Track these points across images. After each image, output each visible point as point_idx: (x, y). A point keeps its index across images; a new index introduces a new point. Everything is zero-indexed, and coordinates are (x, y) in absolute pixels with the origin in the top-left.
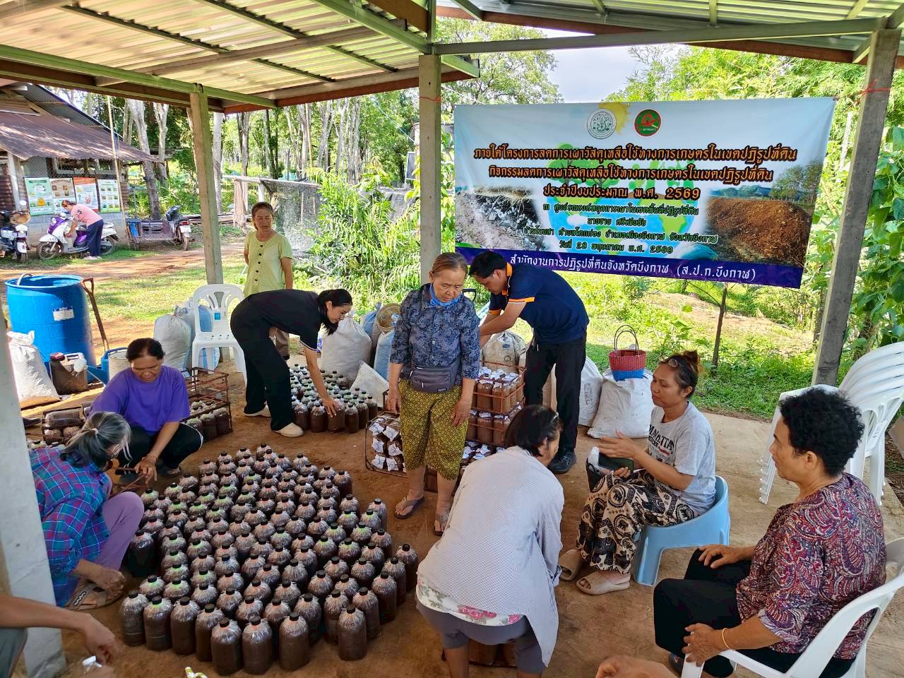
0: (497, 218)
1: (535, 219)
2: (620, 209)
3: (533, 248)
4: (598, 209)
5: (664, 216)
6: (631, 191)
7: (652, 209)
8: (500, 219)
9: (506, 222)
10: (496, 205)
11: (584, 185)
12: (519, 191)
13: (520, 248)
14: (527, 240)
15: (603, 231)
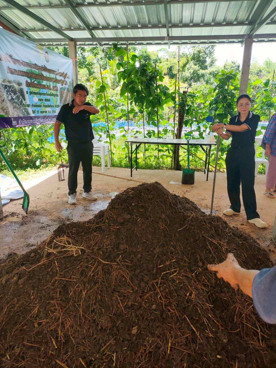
0: (12, 99)
1: (25, 100)
2: (44, 94)
3: (26, 115)
4: (40, 94)
5: (53, 97)
6: (46, 86)
7: (51, 95)
8: (13, 99)
9: (16, 101)
10: (11, 91)
11: (36, 82)
12: (18, 83)
13: (21, 115)
14: (24, 111)
15: (42, 104)
